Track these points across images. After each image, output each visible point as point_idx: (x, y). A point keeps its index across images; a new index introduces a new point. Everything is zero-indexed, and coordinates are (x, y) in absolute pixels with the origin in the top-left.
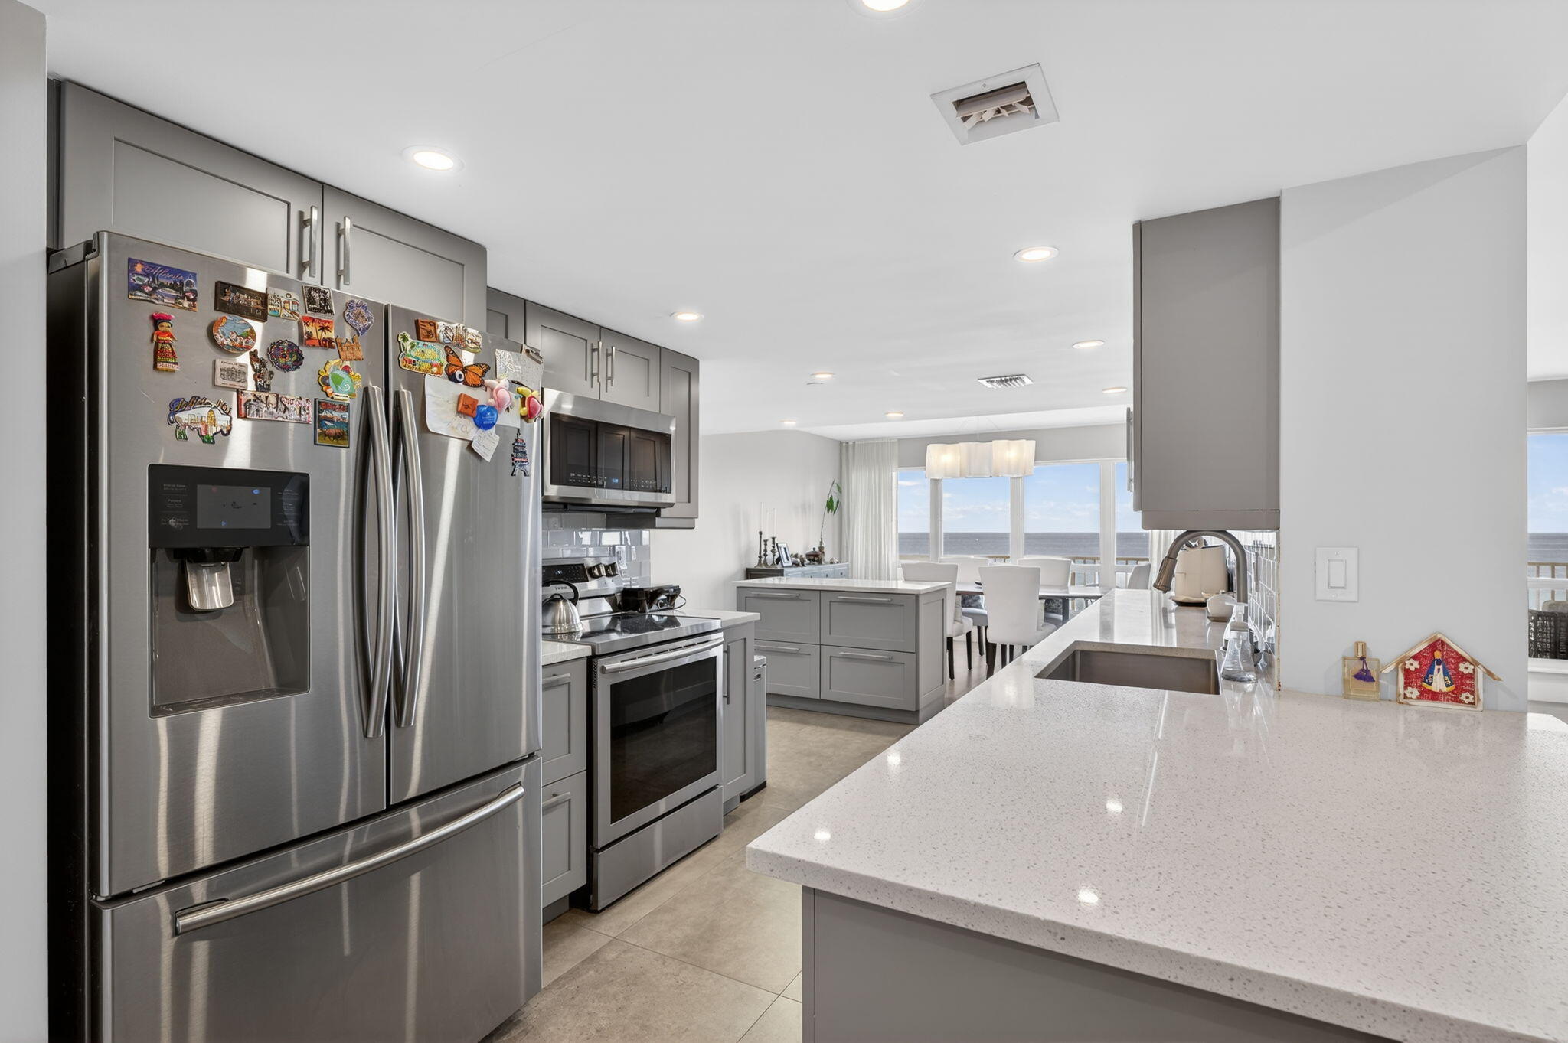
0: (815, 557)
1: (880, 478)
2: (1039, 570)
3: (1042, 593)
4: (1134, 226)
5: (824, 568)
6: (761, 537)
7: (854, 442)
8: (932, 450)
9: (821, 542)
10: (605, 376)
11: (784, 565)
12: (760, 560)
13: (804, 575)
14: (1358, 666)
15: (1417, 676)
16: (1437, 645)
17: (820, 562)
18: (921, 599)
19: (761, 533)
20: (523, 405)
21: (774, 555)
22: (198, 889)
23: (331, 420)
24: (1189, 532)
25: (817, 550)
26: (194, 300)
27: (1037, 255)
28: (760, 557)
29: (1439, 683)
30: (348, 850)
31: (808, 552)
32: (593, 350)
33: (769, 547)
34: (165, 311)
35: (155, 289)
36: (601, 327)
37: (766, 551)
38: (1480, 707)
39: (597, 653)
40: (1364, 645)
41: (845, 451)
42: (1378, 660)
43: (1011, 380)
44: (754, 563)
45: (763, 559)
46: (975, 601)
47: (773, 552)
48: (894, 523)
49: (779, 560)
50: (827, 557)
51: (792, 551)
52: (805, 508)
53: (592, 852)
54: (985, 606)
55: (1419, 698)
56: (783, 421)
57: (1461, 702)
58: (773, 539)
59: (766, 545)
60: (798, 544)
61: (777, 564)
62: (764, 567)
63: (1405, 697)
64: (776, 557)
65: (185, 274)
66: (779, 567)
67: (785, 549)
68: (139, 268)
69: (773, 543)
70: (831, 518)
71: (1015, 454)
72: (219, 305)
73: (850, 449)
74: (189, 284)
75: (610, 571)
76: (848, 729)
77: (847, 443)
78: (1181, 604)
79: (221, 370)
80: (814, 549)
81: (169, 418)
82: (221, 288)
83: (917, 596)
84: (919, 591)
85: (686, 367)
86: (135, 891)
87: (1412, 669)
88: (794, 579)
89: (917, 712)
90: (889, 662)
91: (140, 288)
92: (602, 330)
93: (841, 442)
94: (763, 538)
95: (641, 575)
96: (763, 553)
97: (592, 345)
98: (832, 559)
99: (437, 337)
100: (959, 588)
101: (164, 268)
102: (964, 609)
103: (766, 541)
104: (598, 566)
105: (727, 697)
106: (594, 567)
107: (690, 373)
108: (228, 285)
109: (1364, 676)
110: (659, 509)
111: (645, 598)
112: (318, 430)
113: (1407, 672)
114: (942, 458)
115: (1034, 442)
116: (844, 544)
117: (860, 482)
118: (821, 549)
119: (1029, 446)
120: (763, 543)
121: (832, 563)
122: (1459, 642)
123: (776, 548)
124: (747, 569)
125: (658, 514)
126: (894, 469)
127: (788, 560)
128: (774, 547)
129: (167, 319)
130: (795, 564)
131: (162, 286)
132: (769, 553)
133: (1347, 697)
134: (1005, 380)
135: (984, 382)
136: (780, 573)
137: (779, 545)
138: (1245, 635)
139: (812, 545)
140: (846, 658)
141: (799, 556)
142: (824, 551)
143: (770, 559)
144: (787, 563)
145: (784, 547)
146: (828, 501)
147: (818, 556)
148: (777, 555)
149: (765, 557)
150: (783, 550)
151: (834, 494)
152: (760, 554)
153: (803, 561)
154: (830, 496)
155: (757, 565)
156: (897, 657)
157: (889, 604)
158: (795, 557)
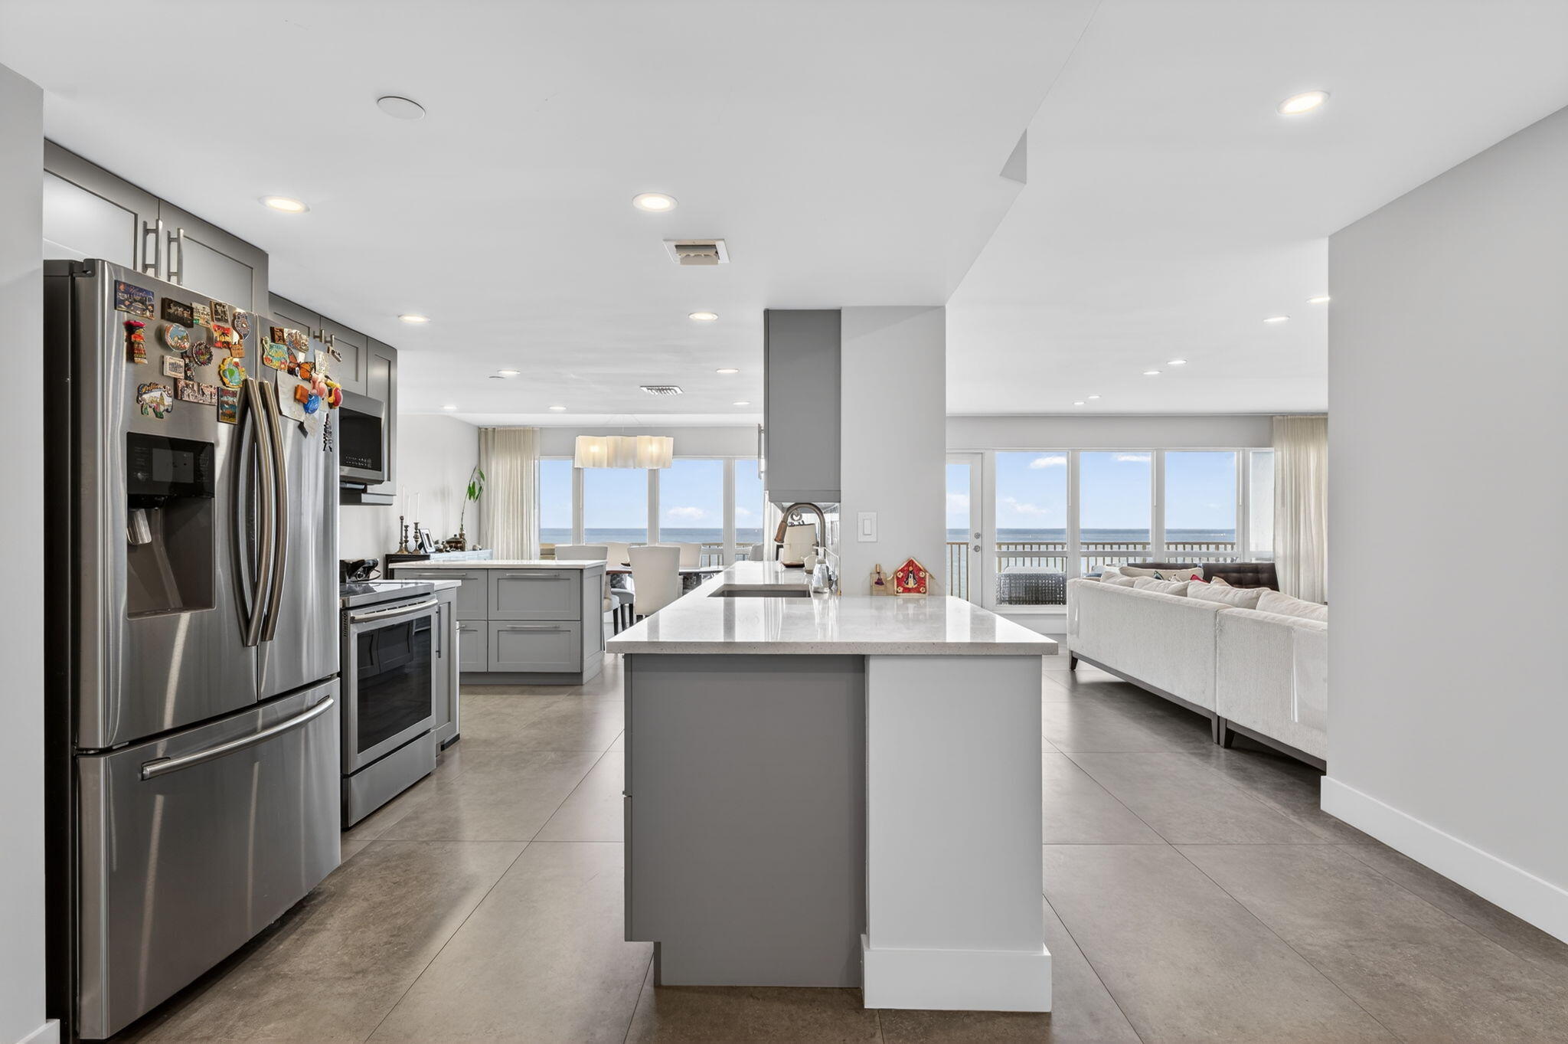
0: (456, 545)
1: (522, 467)
2: (679, 549)
3: (680, 571)
4: (765, 312)
5: (467, 554)
6: (402, 522)
7: (494, 428)
8: (581, 441)
9: (462, 529)
11: (428, 551)
12: (401, 546)
13: (449, 558)
14: (876, 577)
15: (901, 582)
16: (911, 563)
17: (462, 549)
18: (585, 573)
19: (402, 518)
20: (330, 395)
21: (417, 541)
22: (161, 745)
23: (227, 403)
24: (796, 504)
25: (458, 536)
26: (152, 312)
27: (703, 317)
28: (401, 543)
29: (911, 584)
30: (260, 723)
31: (448, 538)
33: (411, 533)
34: (139, 320)
35: (131, 303)
36: (321, 316)
37: (406, 537)
38: (927, 594)
39: (347, 606)
40: (880, 566)
41: (487, 438)
42: (886, 574)
43: (666, 389)
44: (394, 549)
45: (404, 545)
46: (619, 582)
47: (416, 538)
48: (536, 510)
49: (421, 546)
50: (469, 545)
51: (434, 538)
52: (444, 494)
53: (345, 777)
54: (630, 585)
55: (903, 592)
56: (443, 406)
57: (920, 592)
58: (416, 524)
59: (406, 531)
60: (439, 529)
61: (420, 549)
62: (405, 553)
63: (897, 592)
64: (419, 543)
65: (147, 292)
66: (422, 552)
67: (427, 535)
68: (122, 287)
69: (416, 529)
70: (471, 505)
71: (653, 448)
72: (165, 315)
73: (490, 436)
74: (150, 300)
77: (486, 429)
78: (788, 566)
79: (170, 364)
80: (455, 535)
81: (138, 398)
82: (166, 303)
83: (581, 570)
84: (585, 566)
85: (386, 354)
86: (114, 748)
87: (900, 576)
89: (580, 674)
90: (556, 631)
91: (122, 302)
92: (321, 318)
93: (480, 429)
94: (404, 524)
96: (404, 539)
98: (474, 546)
99: (284, 341)
100: (608, 569)
101: (136, 287)
102: (613, 589)
103: (407, 527)
105: (439, 652)
107: (390, 362)
108: (171, 301)
109: (879, 582)
112: (220, 411)
113: (898, 578)
114: (592, 448)
115: (672, 439)
116: (483, 532)
117: (500, 469)
118: (461, 535)
119: (668, 443)
120: (404, 528)
121: (474, 550)
122: (920, 562)
123: (419, 534)
124: (387, 555)
125: (364, 490)
127: (431, 546)
128: (416, 532)
129: (140, 326)
130: (439, 550)
131: (135, 301)
132: (411, 539)
133: (871, 594)
134: (661, 389)
135: (645, 389)
136: (426, 557)
137: (421, 532)
138: (824, 566)
139: (453, 532)
140: (514, 630)
141: (440, 542)
142: (466, 537)
143: (412, 545)
144: (430, 550)
145: (427, 532)
146: (469, 487)
147: (460, 542)
148: (420, 541)
149: (406, 541)
150: (425, 536)
151: (476, 480)
152: (401, 540)
153: (445, 547)
154: (472, 483)
155: (399, 553)
156: (564, 626)
157: (556, 579)
158: (437, 542)
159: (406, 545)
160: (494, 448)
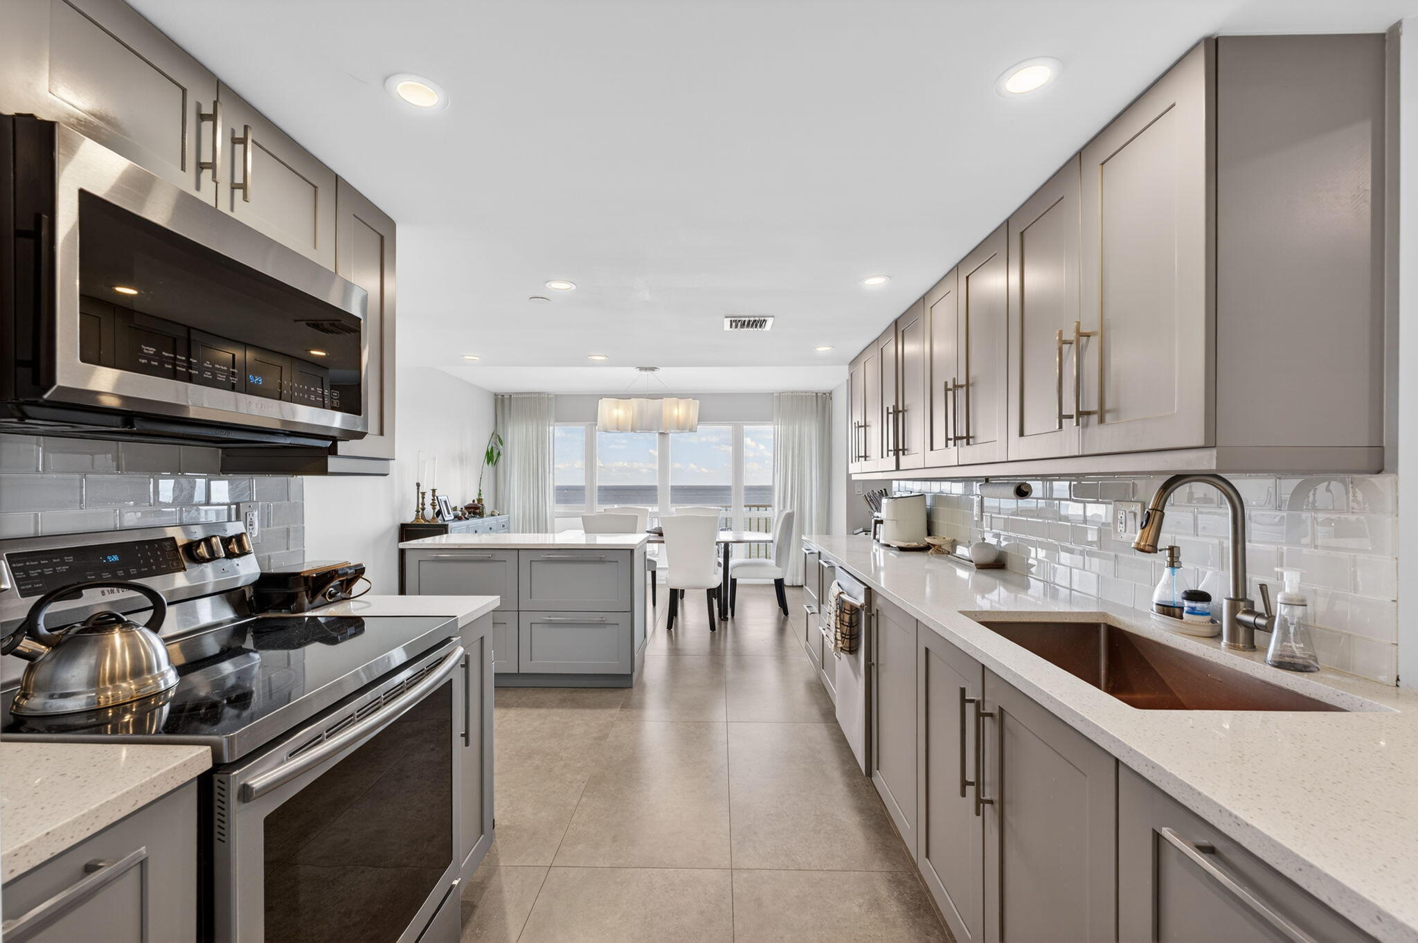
0: (474, 510)
1: (537, 432)
5: (487, 521)
6: (418, 489)
7: (511, 396)
8: (604, 403)
9: (480, 494)
10: (229, 181)
11: (446, 519)
12: (417, 515)
13: (468, 530)
17: (481, 515)
18: (635, 553)
19: (418, 485)
21: (434, 509)
25: (476, 502)
28: (418, 511)
31: (467, 503)
32: (202, 117)
33: (428, 499)
37: (423, 504)
39: (227, 761)
43: (754, 323)
44: (410, 518)
47: (433, 505)
48: (551, 475)
49: (439, 513)
50: (487, 510)
51: (452, 504)
52: (462, 459)
58: (434, 491)
59: (423, 498)
60: (458, 492)
61: (438, 518)
62: (422, 522)
64: (436, 511)
66: (439, 521)
67: (445, 502)
69: (434, 496)
70: (489, 469)
71: (680, 411)
73: (507, 402)
75: (234, 547)
76: (558, 707)
77: (503, 396)
80: (474, 501)
83: (632, 551)
84: (635, 545)
85: (380, 224)
88: (459, 536)
89: (631, 675)
90: (602, 624)
92: (220, 86)
93: (496, 395)
94: (421, 490)
95: (288, 549)
96: (420, 506)
97: (199, 106)
98: (493, 511)
103: (423, 494)
104: (207, 540)
105: (466, 735)
106: (200, 541)
110: (335, 440)
111: (302, 589)
114: (612, 412)
115: (696, 403)
116: (500, 495)
117: (517, 436)
118: (480, 500)
119: (692, 407)
120: (420, 495)
121: (492, 515)
123: (436, 501)
124: (401, 524)
125: (333, 451)
126: (551, 423)
127: (449, 513)
128: (433, 500)
130: (458, 518)
132: (428, 505)
134: (749, 322)
135: (727, 321)
136: (443, 529)
137: (439, 498)
139: (470, 498)
140: (550, 624)
141: (459, 509)
142: (483, 502)
143: (429, 512)
144: (449, 517)
145: (444, 498)
146: (488, 451)
147: (478, 508)
148: (437, 508)
149: (423, 509)
150: (443, 502)
151: (494, 445)
152: (418, 506)
153: (464, 514)
154: (490, 448)
155: (414, 523)
156: (611, 618)
157: (601, 561)
158: (455, 509)
159: (423, 513)
160: (510, 416)
